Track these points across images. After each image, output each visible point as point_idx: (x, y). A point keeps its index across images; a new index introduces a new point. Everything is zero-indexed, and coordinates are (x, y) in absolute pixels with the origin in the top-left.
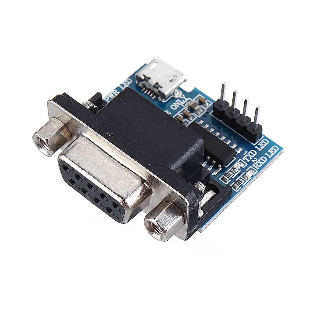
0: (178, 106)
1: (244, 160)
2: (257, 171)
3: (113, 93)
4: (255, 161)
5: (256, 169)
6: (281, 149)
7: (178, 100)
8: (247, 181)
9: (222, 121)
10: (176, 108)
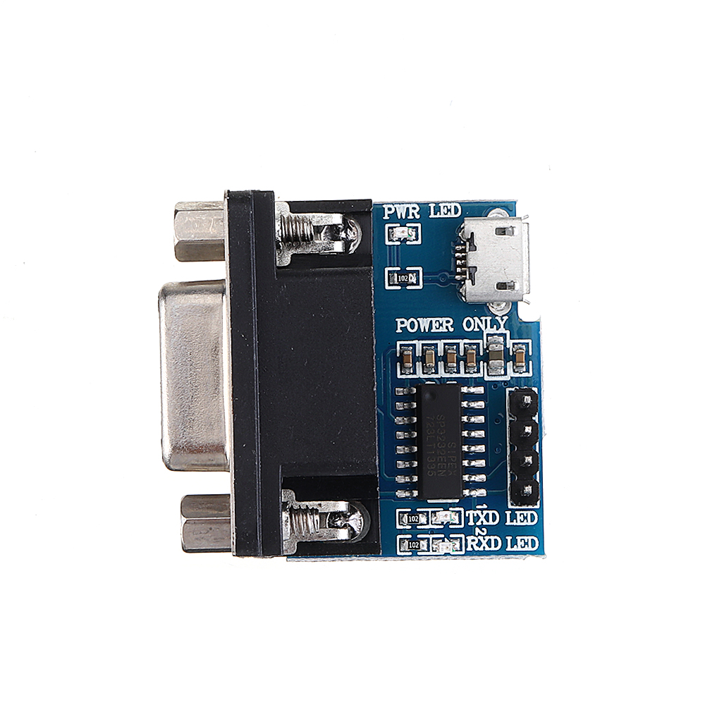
0: (476, 329)
1: (467, 515)
2: (463, 553)
3: (408, 209)
4: (479, 535)
5: (466, 547)
6: (540, 551)
7: (489, 319)
8: (431, 553)
9: (510, 421)
10: (470, 329)
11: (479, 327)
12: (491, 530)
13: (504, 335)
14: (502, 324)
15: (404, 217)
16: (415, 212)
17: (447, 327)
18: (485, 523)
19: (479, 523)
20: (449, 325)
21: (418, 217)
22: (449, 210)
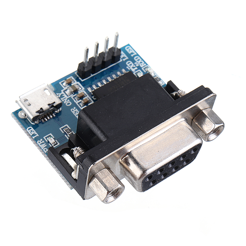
1: (135, 71)
4: (138, 64)
5: (145, 66)
7: (62, 99)
10: (70, 102)
11: (67, 100)
12: (134, 62)
13: (64, 91)
14: (60, 94)
15: (45, 144)
16: (40, 141)
17: (75, 109)
18: (133, 64)
19: (134, 66)
20: (74, 109)
21: (41, 140)
22: (31, 131)
